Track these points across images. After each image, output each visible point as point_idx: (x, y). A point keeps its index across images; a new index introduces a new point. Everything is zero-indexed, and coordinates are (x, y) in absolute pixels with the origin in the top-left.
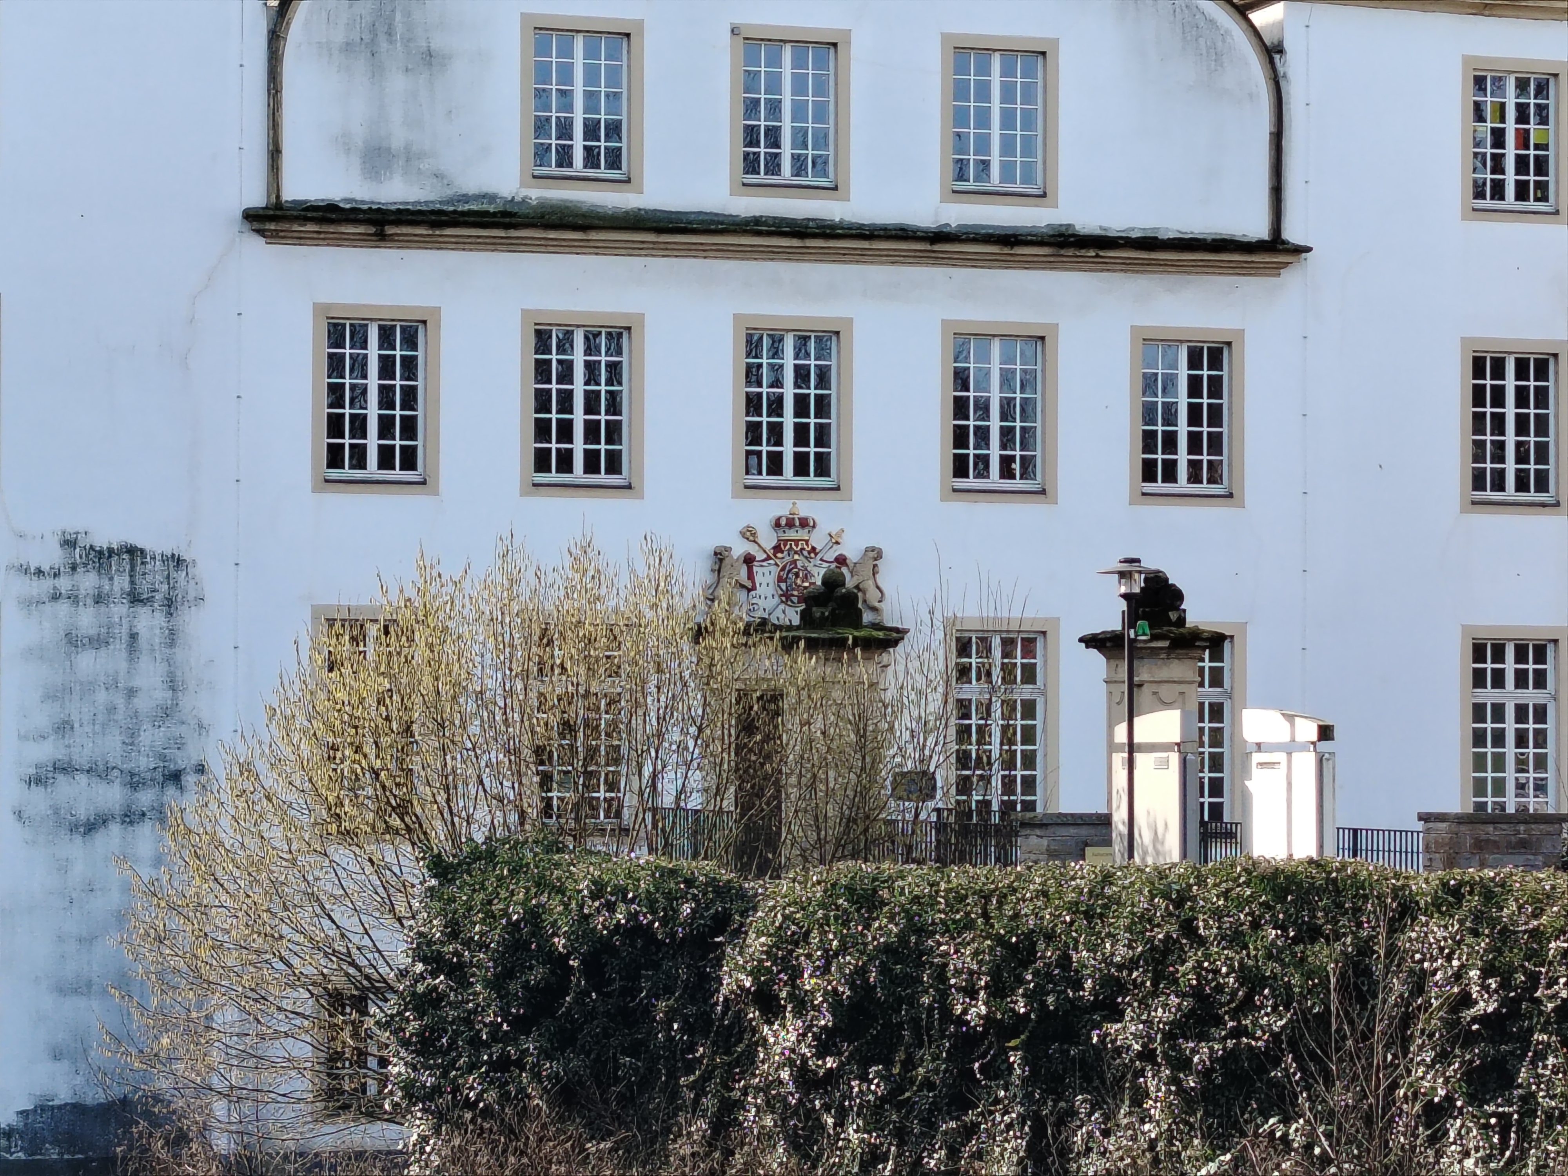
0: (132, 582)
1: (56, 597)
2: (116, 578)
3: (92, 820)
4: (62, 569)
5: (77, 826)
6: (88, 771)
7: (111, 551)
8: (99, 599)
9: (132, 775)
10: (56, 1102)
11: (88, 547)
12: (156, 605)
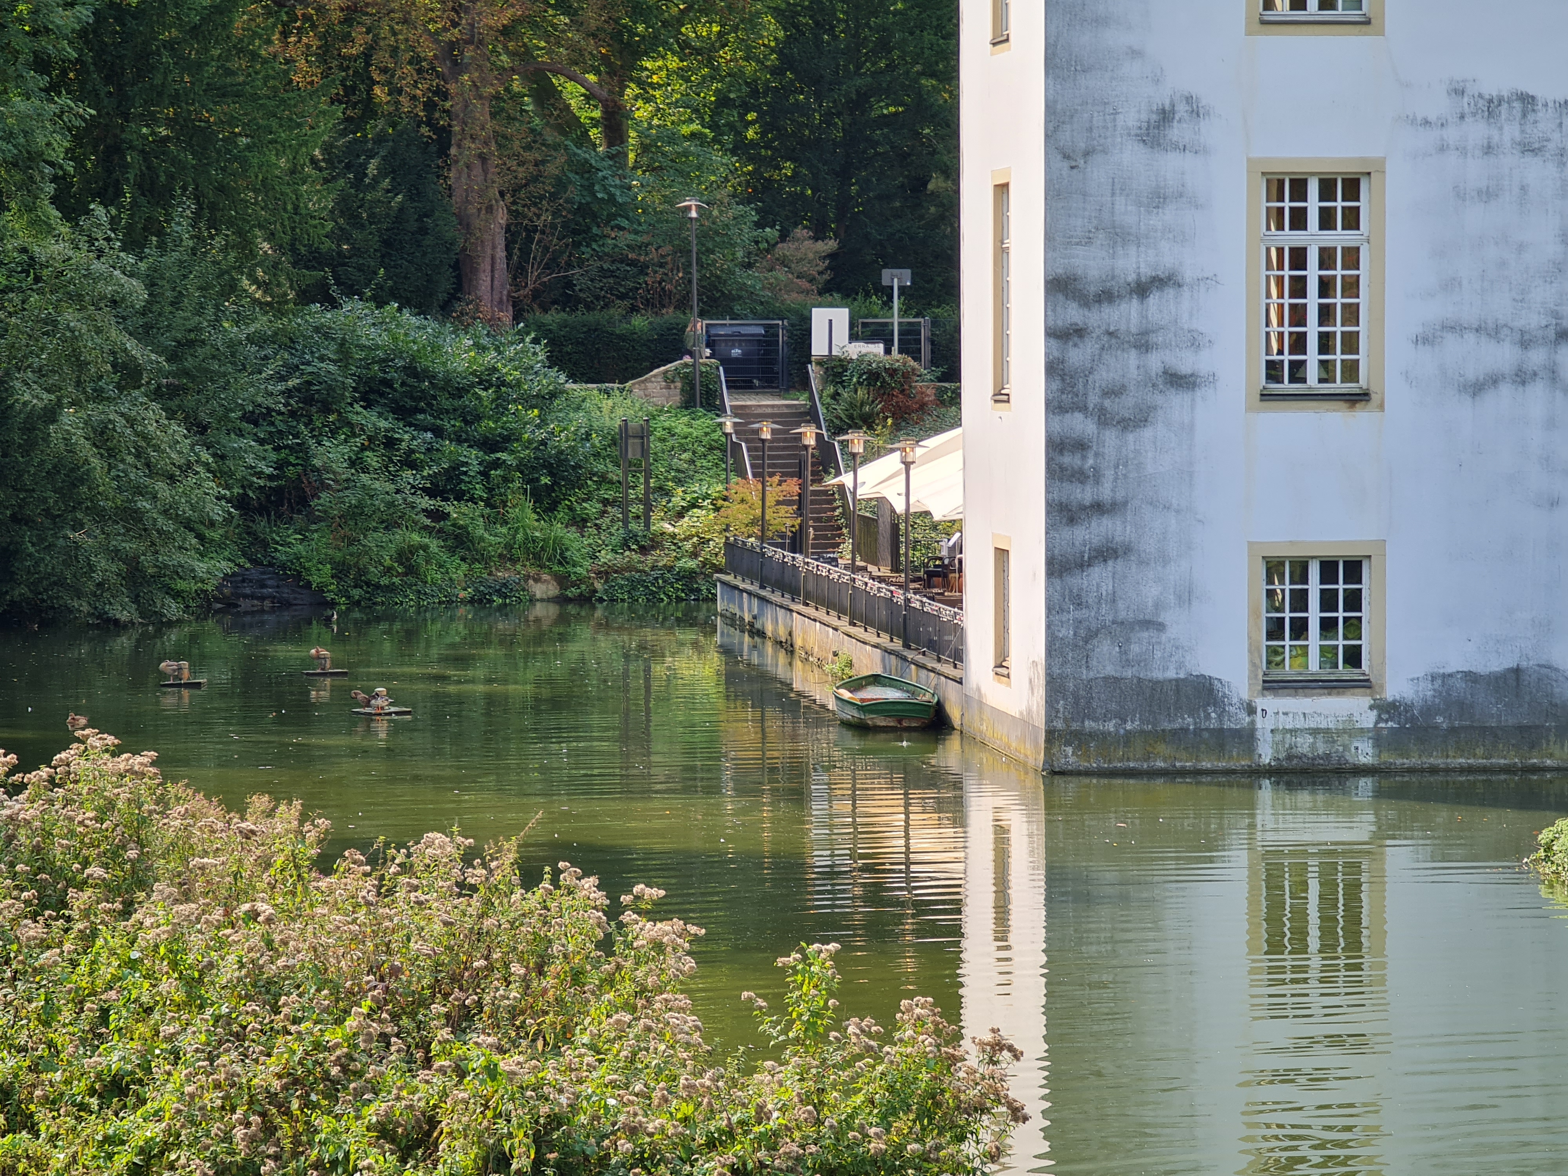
0: (1523, 131)
1: (1442, 149)
2: (1506, 128)
3: (1481, 378)
4: (1450, 119)
5: (1465, 386)
6: (1477, 330)
7: (1500, 100)
8: (1489, 149)
9: (1522, 332)
10: (1448, 670)
11: (1476, 95)
12: (1547, 155)
